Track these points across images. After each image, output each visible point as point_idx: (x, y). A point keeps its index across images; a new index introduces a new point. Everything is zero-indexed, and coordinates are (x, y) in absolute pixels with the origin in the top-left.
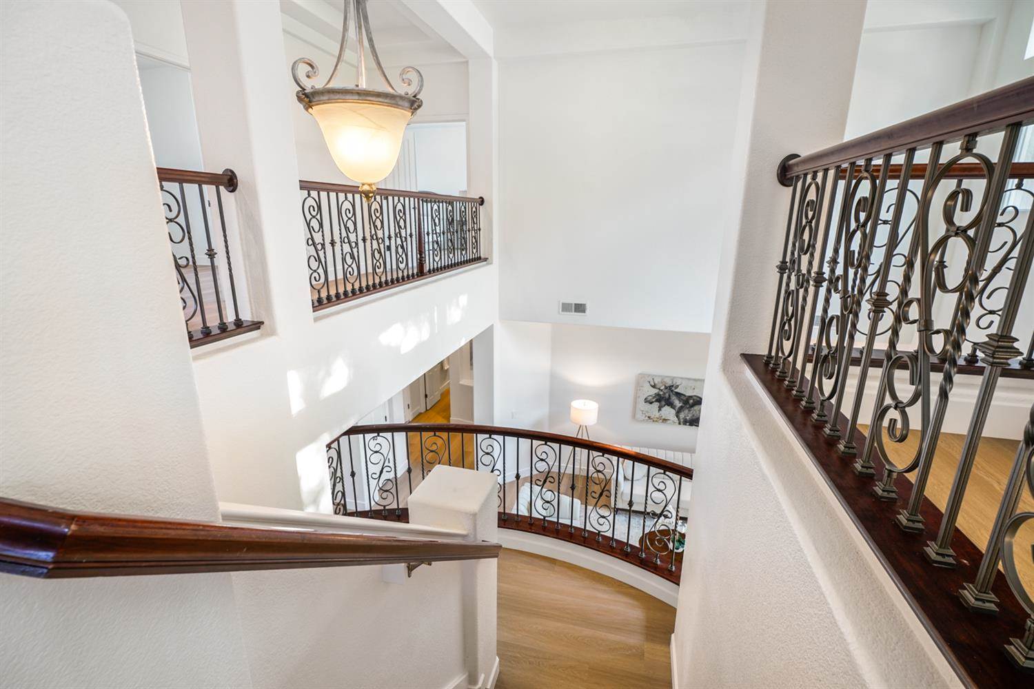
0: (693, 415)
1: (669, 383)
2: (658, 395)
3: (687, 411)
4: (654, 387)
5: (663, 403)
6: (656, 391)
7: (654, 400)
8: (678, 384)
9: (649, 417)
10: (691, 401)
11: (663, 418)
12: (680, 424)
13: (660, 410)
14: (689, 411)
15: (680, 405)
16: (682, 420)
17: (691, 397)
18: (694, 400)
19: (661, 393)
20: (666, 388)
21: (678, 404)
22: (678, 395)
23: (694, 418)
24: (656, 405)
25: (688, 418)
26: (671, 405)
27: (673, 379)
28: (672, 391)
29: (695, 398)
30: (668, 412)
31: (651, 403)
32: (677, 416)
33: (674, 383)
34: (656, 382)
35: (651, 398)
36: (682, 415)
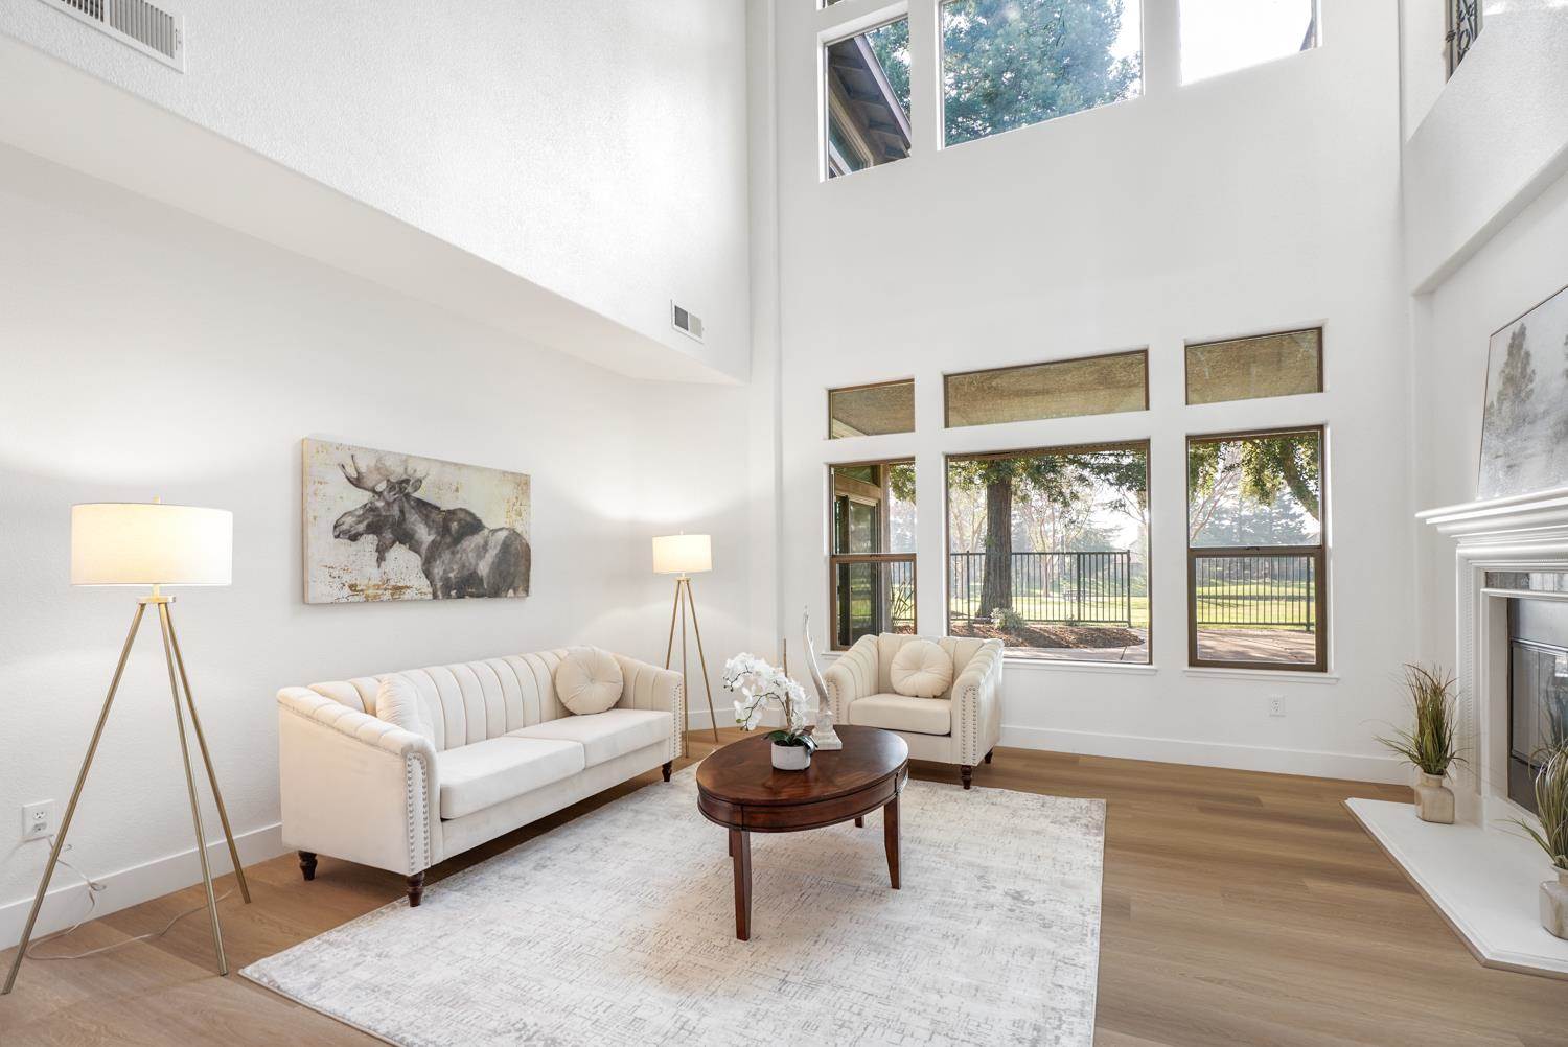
0: (464, 567)
1: (398, 473)
2: (370, 509)
3: (447, 556)
4: (357, 482)
5: (388, 535)
6: (361, 498)
7: (361, 527)
8: (419, 475)
9: (352, 587)
10: (454, 526)
11: (392, 583)
12: (435, 596)
13: (381, 559)
14: (453, 553)
15: (431, 538)
16: (439, 585)
17: (452, 513)
18: (459, 521)
19: (380, 504)
20: (391, 487)
21: (425, 535)
22: (424, 506)
23: (466, 572)
24: (369, 542)
25: (451, 575)
26: (406, 538)
27: (406, 460)
28: (407, 496)
29: (462, 515)
30: (403, 562)
31: (354, 538)
32: (428, 574)
33: (410, 471)
34: (363, 470)
35: (349, 520)
36: (438, 570)
